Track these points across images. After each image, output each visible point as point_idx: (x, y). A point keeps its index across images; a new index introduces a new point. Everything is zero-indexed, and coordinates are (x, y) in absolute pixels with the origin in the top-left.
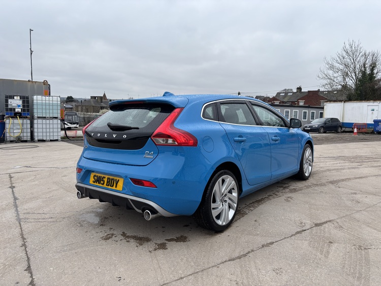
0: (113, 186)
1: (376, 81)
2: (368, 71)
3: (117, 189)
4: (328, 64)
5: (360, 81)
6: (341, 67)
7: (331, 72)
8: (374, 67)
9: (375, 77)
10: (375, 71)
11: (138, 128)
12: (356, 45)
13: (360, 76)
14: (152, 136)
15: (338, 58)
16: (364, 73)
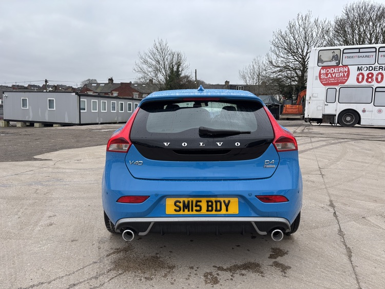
0: (220, 210)
1: (181, 78)
2: (175, 69)
3: (230, 212)
4: (141, 58)
5: (169, 77)
6: (154, 63)
7: (145, 67)
8: (179, 65)
9: (180, 74)
10: (180, 69)
11: (249, 133)
12: (164, 44)
13: (169, 72)
14: (275, 141)
15: (149, 54)
16: (172, 69)
